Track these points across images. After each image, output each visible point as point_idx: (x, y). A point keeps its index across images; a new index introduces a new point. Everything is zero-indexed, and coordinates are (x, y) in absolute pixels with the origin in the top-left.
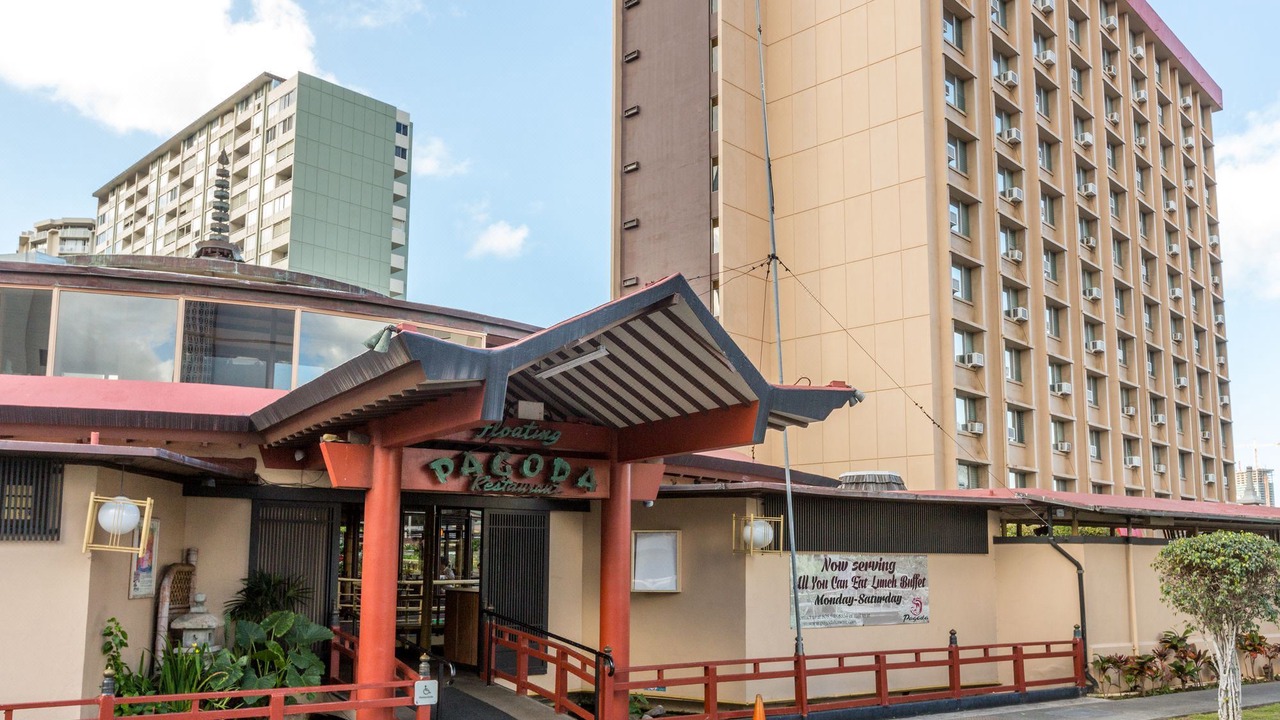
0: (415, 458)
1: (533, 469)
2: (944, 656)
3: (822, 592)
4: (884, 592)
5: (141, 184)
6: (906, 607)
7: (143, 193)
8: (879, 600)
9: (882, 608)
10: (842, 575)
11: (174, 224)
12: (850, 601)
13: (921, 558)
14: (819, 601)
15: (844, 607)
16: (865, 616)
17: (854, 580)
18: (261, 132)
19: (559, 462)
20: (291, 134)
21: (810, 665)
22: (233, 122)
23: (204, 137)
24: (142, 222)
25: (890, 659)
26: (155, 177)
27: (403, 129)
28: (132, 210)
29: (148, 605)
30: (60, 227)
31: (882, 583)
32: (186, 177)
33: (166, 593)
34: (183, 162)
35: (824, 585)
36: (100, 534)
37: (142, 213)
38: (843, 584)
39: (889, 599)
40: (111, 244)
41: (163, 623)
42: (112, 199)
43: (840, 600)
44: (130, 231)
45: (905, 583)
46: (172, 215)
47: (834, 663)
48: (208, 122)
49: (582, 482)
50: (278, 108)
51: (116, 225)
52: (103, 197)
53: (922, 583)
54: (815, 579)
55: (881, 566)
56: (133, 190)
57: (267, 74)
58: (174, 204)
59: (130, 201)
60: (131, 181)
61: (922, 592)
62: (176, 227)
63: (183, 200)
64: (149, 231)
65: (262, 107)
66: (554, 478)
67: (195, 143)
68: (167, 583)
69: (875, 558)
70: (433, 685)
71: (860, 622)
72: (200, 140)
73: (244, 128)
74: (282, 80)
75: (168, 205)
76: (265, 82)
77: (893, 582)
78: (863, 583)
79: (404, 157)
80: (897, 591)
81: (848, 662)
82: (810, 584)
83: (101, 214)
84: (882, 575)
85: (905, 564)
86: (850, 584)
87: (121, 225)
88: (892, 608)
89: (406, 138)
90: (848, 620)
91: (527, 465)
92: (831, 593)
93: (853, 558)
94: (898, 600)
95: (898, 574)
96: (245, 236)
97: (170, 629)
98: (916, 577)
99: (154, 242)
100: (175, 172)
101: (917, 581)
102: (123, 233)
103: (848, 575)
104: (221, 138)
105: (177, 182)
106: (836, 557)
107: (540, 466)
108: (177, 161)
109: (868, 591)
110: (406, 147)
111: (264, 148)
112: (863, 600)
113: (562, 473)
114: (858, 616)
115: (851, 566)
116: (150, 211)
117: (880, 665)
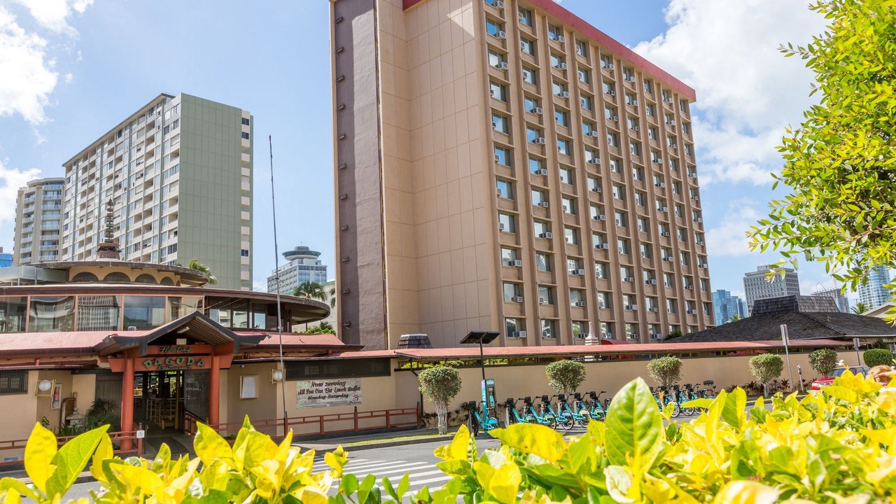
0: (139, 361)
1: (180, 361)
2: (353, 416)
3: (311, 395)
4: (340, 393)
5: (92, 159)
6: (351, 398)
7: (93, 164)
8: (337, 396)
9: (339, 399)
10: (320, 388)
11: (111, 184)
12: (324, 398)
13: (358, 379)
14: (309, 398)
15: (321, 400)
16: (331, 403)
17: (326, 390)
18: (161, 128)
19: (190, 358)
20: (178, 130)
21: (289, 421)
22: (144, 122)
23: (128, 131)
24: (93, 182)
25: (325, 418)
26: (100, 155)
27: (246, 122)
28: (86, 175)
29: (58, 412)
30: (43, 184)
31: (339, 390)
32: (118, 155)
33: (64, 408)
34: (116, 146)
35: (312, 392)
36: (39, 391)
37: (92, 176)
38: (321, 391)
39: (342, 396)
40: (74, 195)
41: (63, 418)
42: (74, 168)
43: (319, 397)
44: (85, 187)
45: (350, 389)
46: (110, 178)
47: (301, 420)
48: (129, 123)
49: (199, 364)
50: (171, 113)
51: (77, 184)
52: (69, 166)
53: (359, 389)
54: (308, 390)
55: (339, 384)
56: (87, 163)
57: (163, 94)
58: (111, 171)
59: (85, 169)
60: (86, 158)
61: (358, 392)
62: (112, 185)
63: (117, 169)
64: (97, 187)
65: (161, 113)
66: (189, 364)
67: (123, 134)
68: (64, 405)
69: (336, 381)
70: (143, 432)
71: (328, 405)
72: (126, 133)
73: (151, 126)
74: (172, 97)
75: (108, 172)
76: (164, 99)
77: (345, 390)
78: (330, 391)
79: (247, 138)
80: (347, 392)
81: (306, 420)
82: (306, 392)
83: (68, 176)
84: (338, 387)
85: (350, 382)
86: (324, 391)
87: (80, 184)
88: (344, 399)
89: (248, 127)
90: (323, 405)
91: (178, 360)
92: (314, 395)
93: (325, 381)
94: (347, 396)
95: (347, 386)
96: (153, 191)
97: (66, 420)
98: (356, 387)
99: (100, 194)
100: (111, 152)
101: (356, 388)
102: (81, 189)
103: (323, 388)
104: (138, 132)
105: (112, 158)
106: (317, 382)
107: (183, 360)
108: (113, 145)
109: (333, 393)
110: (249, 132)
111: (163, 138)
112: (330, 397)
113: (191, 361)
114: (328, 403)
115: (324, 384)
116: (98, 175)
117: (322, 420)
